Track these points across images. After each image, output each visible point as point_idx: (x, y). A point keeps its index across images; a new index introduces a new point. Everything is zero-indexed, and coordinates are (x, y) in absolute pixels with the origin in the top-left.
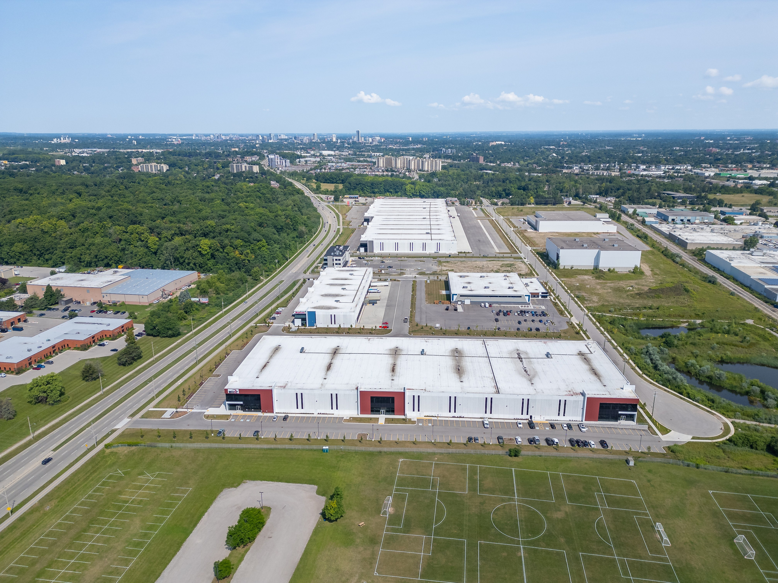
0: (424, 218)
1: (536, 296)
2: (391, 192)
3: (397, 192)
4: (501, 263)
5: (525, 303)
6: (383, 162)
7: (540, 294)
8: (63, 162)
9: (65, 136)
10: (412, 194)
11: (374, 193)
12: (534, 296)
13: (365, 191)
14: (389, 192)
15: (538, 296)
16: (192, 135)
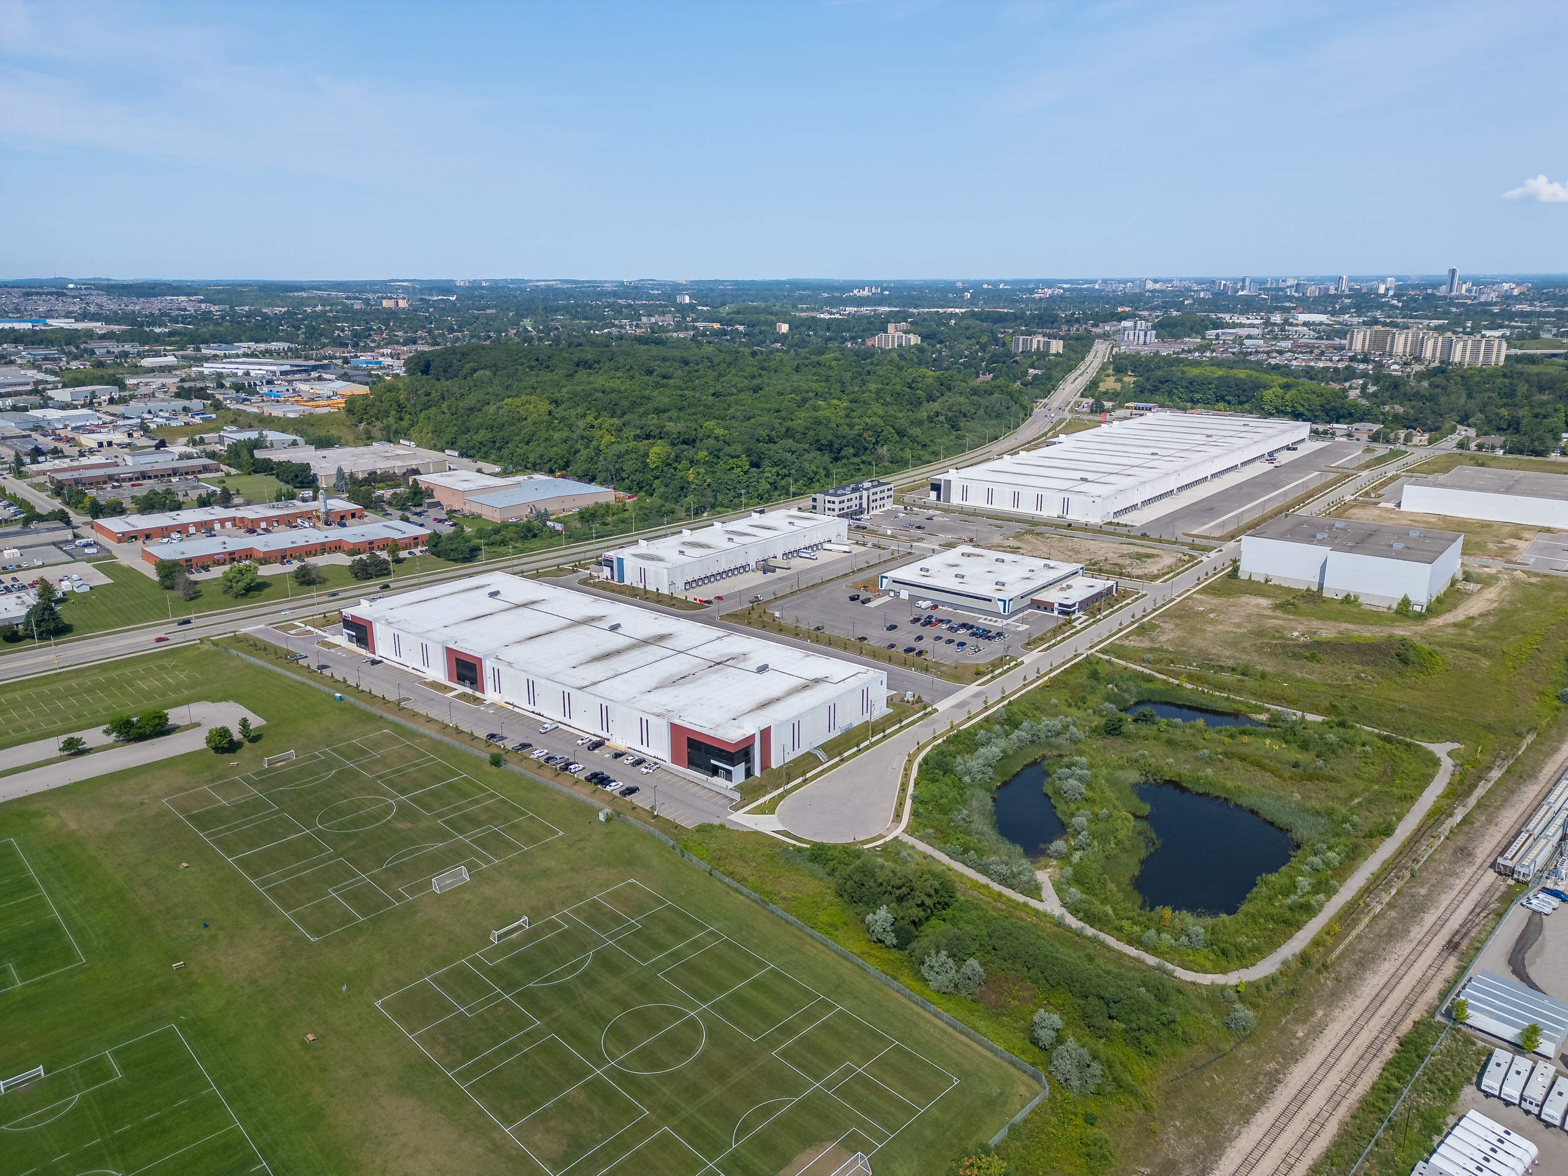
0: (1153, 454)
1: (1049, 609)
2: (1229, 402)
3: (1241, 403)
4: (1126, 549)
5: (997, 615)
6: (1364, 340)
7: (1056, 605)
8: (784, 328)
9: (871, 284)
10: (1276, 408)
11: (1192, 401)
12: (1039, 608)
13: (1174, 397)
14: (1225, 401)
15: (1052, 610)
16: (1095, 282)
